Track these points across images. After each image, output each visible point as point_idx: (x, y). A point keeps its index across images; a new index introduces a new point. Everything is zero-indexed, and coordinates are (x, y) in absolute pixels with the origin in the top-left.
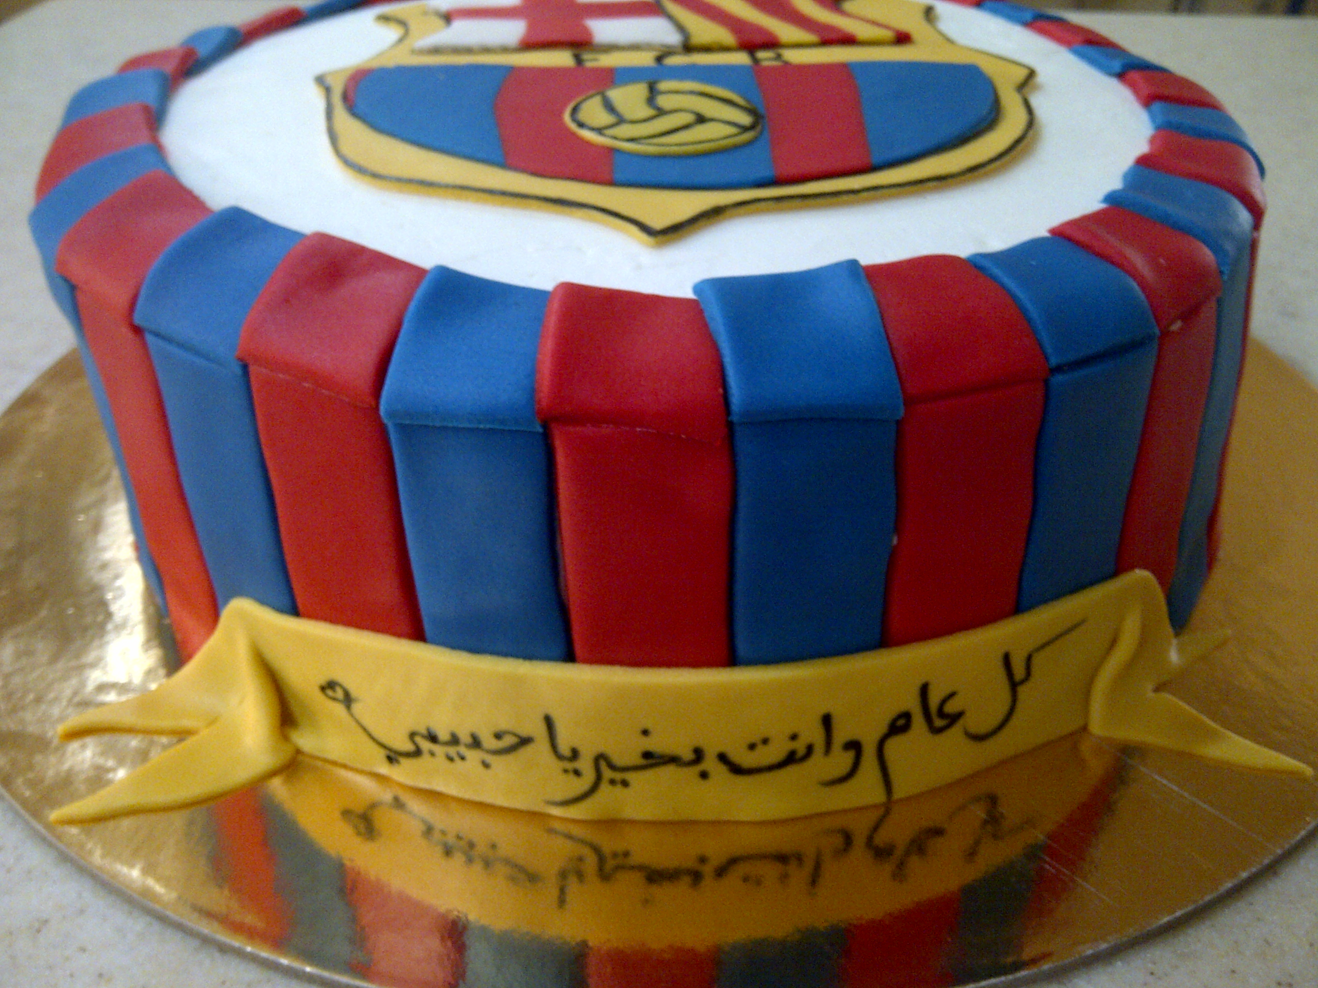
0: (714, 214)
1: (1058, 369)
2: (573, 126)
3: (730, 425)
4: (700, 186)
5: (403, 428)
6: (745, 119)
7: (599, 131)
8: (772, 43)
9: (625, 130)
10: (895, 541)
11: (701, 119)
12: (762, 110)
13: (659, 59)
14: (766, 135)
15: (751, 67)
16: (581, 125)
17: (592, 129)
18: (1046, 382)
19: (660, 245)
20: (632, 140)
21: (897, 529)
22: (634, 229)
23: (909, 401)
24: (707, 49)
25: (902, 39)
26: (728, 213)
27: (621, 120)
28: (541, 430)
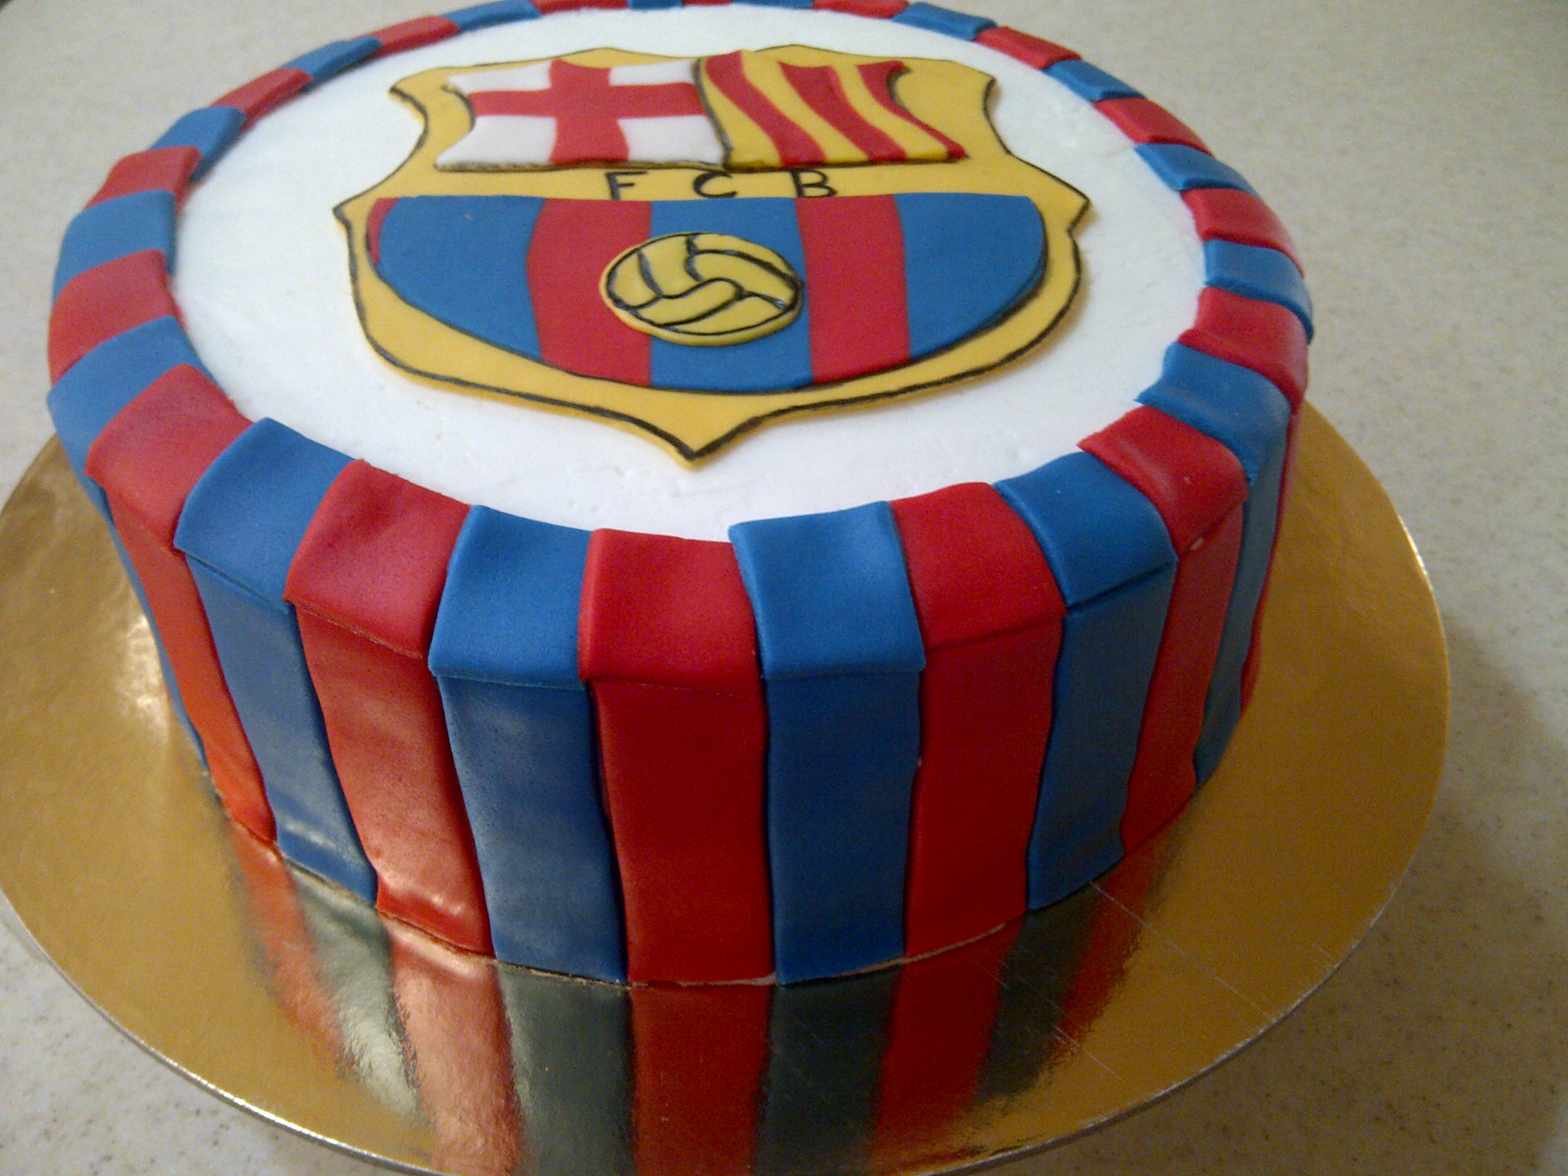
0: (750, 426)
1: (1076, 607)
2: (609, 303)
3: (763, 684)
4: (738, 390)
5: (452, 683)
6: (784, 294)
7: (634, 310)
8: (817, 162)
9: (663, 311)
10: (920, 764)
11: (741, 294)
12: (803, 275)
13: (698, 184)
14: (805, 315)
15: (795, 199)
16: (618, 302)
17: (627, 307)
18: (1063, 621)
19: (697, 468)
20: (667, 326)
21: (922, 751)
22: (672, 449)
23: (929, 651)
24: (749, 169)
25: (955, 154)
26: (765, 423)
27: (659, 296)
28: (583, 689)
